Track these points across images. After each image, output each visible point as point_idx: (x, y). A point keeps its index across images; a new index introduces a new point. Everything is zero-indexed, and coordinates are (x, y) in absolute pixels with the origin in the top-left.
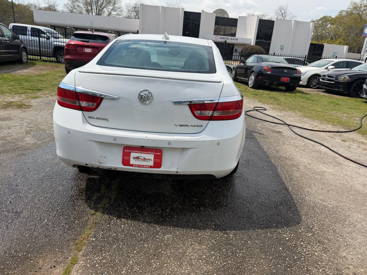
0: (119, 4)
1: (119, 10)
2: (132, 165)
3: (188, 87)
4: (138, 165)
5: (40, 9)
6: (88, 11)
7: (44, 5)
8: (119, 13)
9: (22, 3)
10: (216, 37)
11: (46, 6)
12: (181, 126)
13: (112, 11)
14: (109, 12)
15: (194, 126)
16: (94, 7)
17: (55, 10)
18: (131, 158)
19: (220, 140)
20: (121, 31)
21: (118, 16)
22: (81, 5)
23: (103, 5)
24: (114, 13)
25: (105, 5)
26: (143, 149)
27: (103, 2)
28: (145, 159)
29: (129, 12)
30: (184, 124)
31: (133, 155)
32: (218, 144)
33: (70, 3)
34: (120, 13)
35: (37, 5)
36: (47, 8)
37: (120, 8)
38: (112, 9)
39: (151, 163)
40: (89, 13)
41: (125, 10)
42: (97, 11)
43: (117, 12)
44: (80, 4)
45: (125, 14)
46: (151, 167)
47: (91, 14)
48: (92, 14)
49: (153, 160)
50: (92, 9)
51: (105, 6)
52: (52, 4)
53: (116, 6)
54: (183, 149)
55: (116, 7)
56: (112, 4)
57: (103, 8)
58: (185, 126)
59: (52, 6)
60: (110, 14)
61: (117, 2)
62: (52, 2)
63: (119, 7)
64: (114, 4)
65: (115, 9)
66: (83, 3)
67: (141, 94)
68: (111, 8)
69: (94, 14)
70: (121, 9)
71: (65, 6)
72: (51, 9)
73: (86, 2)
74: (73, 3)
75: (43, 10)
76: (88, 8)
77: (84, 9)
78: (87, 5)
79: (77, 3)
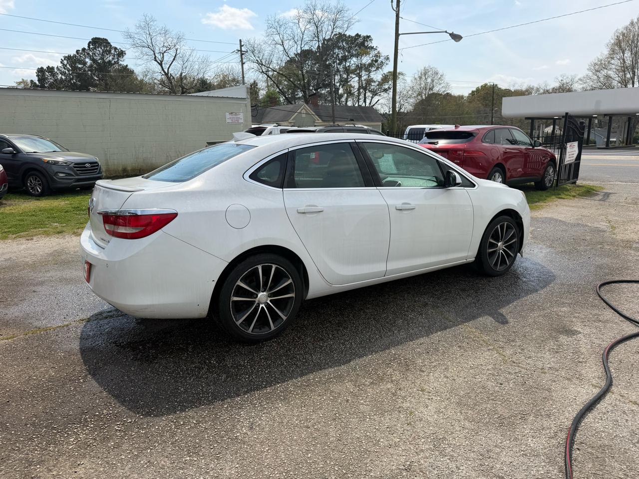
5: (547, 92)
6: (624, 82)
7: (554, 84)
9: (519, 88)
11: (556, 85)
17: (570, 90)
19: (108, 261)
22: (612, 73)
32: (107, 266)
33: (590, 74)
44: (610, 72)
47: (630, 86)
48: (633, 86)
50: (633, 79)
52: (568, 81)
59: (567, 84)
62: (569, 77)
66: (616, 69)
72: (564, 89)
73: (624, 67)
74: (598, 73)
75: (549, 93)
76: (625, 77)
77: (617, 79)
78: (624, 71)
79: (604, 72)
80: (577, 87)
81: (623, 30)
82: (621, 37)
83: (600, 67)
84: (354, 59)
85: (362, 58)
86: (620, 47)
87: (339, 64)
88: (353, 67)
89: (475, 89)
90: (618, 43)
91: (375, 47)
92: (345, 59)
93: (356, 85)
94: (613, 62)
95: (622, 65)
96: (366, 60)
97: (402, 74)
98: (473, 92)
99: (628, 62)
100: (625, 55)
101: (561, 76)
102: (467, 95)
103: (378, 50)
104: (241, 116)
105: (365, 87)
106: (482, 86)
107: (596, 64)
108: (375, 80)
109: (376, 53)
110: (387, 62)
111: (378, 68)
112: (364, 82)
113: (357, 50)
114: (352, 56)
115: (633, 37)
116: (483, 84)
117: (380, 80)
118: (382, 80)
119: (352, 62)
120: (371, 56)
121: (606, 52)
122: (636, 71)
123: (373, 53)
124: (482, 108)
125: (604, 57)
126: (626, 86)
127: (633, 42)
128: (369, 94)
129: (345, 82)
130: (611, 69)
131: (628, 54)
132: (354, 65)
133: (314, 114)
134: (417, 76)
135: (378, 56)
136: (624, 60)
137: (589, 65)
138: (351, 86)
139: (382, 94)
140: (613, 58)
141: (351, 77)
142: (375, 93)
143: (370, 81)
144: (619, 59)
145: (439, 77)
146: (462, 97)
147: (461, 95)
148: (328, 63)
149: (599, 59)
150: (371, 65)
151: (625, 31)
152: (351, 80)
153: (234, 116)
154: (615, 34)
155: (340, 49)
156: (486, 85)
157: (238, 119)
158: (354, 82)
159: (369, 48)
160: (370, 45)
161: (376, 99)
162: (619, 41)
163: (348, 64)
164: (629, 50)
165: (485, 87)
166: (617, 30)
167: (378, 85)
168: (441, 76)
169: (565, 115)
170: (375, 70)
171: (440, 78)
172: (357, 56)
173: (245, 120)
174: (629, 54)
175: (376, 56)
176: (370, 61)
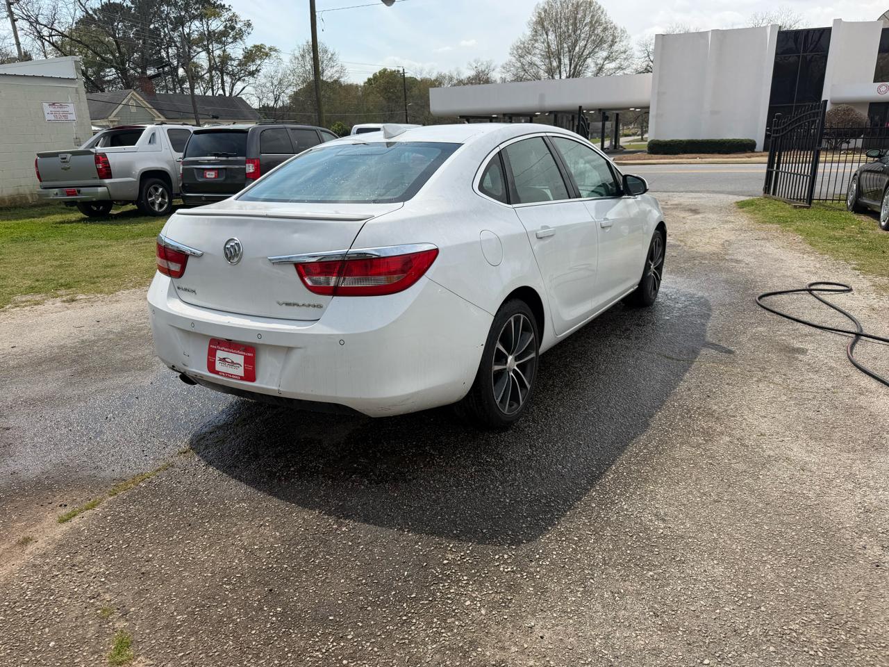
0: (623, 43)
1: (624, 56)
2: (217, 373)
3: (296, 232)
4: (225, 373)
5: (460, 83)
6: (551, 72)
7: (467, 73)
8: (622, 63)
9: (428, 77)
10: (880, 87)
11: (472, 73)
12: (287, 304)
13: (605, 63)
14: (597, 65)
15: (309, 305)
16: (566, 61)
17: (487, 81)
18: (217, 359)
19: (344, 335)
20: (610, 107)
21: (620, 73)
22: (537, 60)
23: (586, 52)
24: (610, 66)
25: (591, 50)
26: (231, 345)
27: (586, 45)
28: (232, 362)
29: (648, 56)
30: (292, 302)
31: (220, 354)
32: (342, 342)
33: (514, 60)
34: (625, 64)
35: (455, 75)
36: (473, 79)
37: (625, 52)
38: (607, 58)
39: (240, 372)
40: (552, 76)
41: (638, 54)
42: (573, 66)
43: (617, 61)
44: (535, 59)
45: (639, 62)
46: (242, 378)
47: (557, 77)
48: (560, 78)
49: (242, 364)
50: (559, 67)
51: (590, 53)
52: (483, 68)
53: (615, 48)
54: (289, 349)
55: (616, 51)
56: (605, 46)
57: (585, 61)
58: (294, 305)
59: (483, 72)
60: (600, 69)
61: (617, 40)
62: (485, 63)
63: (622, 49)
64: (611, 46)
65: (612, 57)
66: (541, 55)
67: (227, 246)
68: (605, 54)
69: (564, 77)
70: (627, 53)
71: (504, 68)
72: (481, 79)
73: (548, 52)
74: (521, 59)
75: (464, 85)
76: (551, 65)
77: (544, 67)
78: (550, 58)
79: (528, 58)
80: (496, 76)
81: (544, 5)
82: (543, 13)
83: (523, 51)
84: (197, 23)
85: (210, 22)
86: (543, 27)
87: (174, 30)
88: (195, 36)
89: (371, 76)
90: (541, 22)
91: (227, 6)
92: (180, 22)
93: (206, 65)
94: (536, 45)
95: (547, 50)
96: (216, 25)
97: (275, 50)
98: (369, 80)
99: (554, 47)
100: (549, 37)
101: (475, 61)
102: (362, 84)
103: (233, 10)
104: (71, 108)
105: (220, 66)
106: (380, 72)
107: (518, 48)
108: (233, 57)
109: (231, 15)
110: (249, 30)
111: (235, 39)
112: (217, 60)
113: (198, 8)
114: (194, 18)
115: (556, 15)
116: (381, 68)
117: (241, 57)
118: (244, 57)
119: (193, 27)
120: (223, 19)
121: (528, 32)
122: (562, 58)
123: (226, 15)
124: (385, 103)
125: (527, 39)
126: (553, 78)
127: (556, 21)
128: (227, 78)
129: (186, 60)
130: (535, 54)
131: (552, 37)
132: (196, 33)
133: (150, 107)
134: (297, 54)
135: (233, 19)
136: (548, 43)
137: (511, 49)
138: (197, 66)
139: (246, 78)
140: (536, 41)
141: (195, 51)
142: (235, 77)
143: (226, 59)
144: (543, 43)
145: (330, 56)
146: (357, 86)
147: (355, 83)
148: (152, 26)
149: (521, 41)
150: (224, 33)
151: (546, 7)
152: (194, 57)
153: (58, 110)
154: (535, 10)
155: (171, 5)
156: (385, 70)
157: (66, 114)
158: (202, 59)
159: (217, 7)
160: (218, 3)
161: (239, 86)
162: (541, 18)
163: (187, 30)
164: (552, 31)
165: (384, 73)
166: (537, 5)
167: (239, 65)
168: (332, 55)
169: (578, 108)
170: (232, 42)
171: (330, 59)
172: (201, 17)
173: (78, 116)
174: (554, 35)
175: (231, 20)
176: (222, 28)
